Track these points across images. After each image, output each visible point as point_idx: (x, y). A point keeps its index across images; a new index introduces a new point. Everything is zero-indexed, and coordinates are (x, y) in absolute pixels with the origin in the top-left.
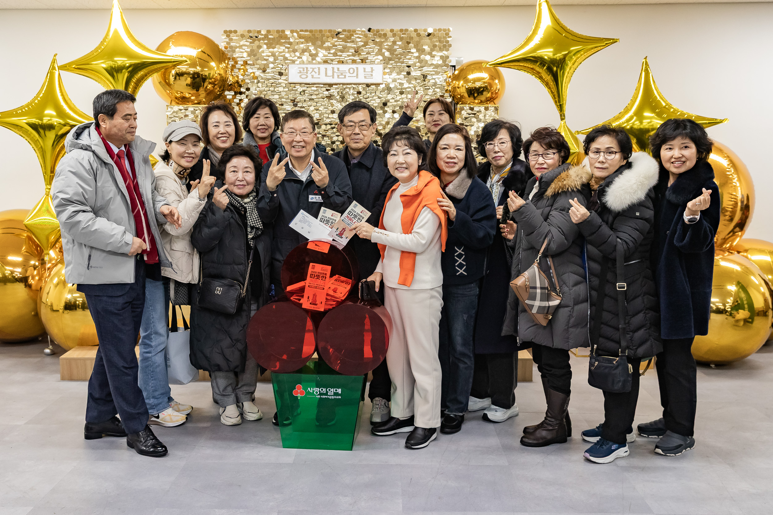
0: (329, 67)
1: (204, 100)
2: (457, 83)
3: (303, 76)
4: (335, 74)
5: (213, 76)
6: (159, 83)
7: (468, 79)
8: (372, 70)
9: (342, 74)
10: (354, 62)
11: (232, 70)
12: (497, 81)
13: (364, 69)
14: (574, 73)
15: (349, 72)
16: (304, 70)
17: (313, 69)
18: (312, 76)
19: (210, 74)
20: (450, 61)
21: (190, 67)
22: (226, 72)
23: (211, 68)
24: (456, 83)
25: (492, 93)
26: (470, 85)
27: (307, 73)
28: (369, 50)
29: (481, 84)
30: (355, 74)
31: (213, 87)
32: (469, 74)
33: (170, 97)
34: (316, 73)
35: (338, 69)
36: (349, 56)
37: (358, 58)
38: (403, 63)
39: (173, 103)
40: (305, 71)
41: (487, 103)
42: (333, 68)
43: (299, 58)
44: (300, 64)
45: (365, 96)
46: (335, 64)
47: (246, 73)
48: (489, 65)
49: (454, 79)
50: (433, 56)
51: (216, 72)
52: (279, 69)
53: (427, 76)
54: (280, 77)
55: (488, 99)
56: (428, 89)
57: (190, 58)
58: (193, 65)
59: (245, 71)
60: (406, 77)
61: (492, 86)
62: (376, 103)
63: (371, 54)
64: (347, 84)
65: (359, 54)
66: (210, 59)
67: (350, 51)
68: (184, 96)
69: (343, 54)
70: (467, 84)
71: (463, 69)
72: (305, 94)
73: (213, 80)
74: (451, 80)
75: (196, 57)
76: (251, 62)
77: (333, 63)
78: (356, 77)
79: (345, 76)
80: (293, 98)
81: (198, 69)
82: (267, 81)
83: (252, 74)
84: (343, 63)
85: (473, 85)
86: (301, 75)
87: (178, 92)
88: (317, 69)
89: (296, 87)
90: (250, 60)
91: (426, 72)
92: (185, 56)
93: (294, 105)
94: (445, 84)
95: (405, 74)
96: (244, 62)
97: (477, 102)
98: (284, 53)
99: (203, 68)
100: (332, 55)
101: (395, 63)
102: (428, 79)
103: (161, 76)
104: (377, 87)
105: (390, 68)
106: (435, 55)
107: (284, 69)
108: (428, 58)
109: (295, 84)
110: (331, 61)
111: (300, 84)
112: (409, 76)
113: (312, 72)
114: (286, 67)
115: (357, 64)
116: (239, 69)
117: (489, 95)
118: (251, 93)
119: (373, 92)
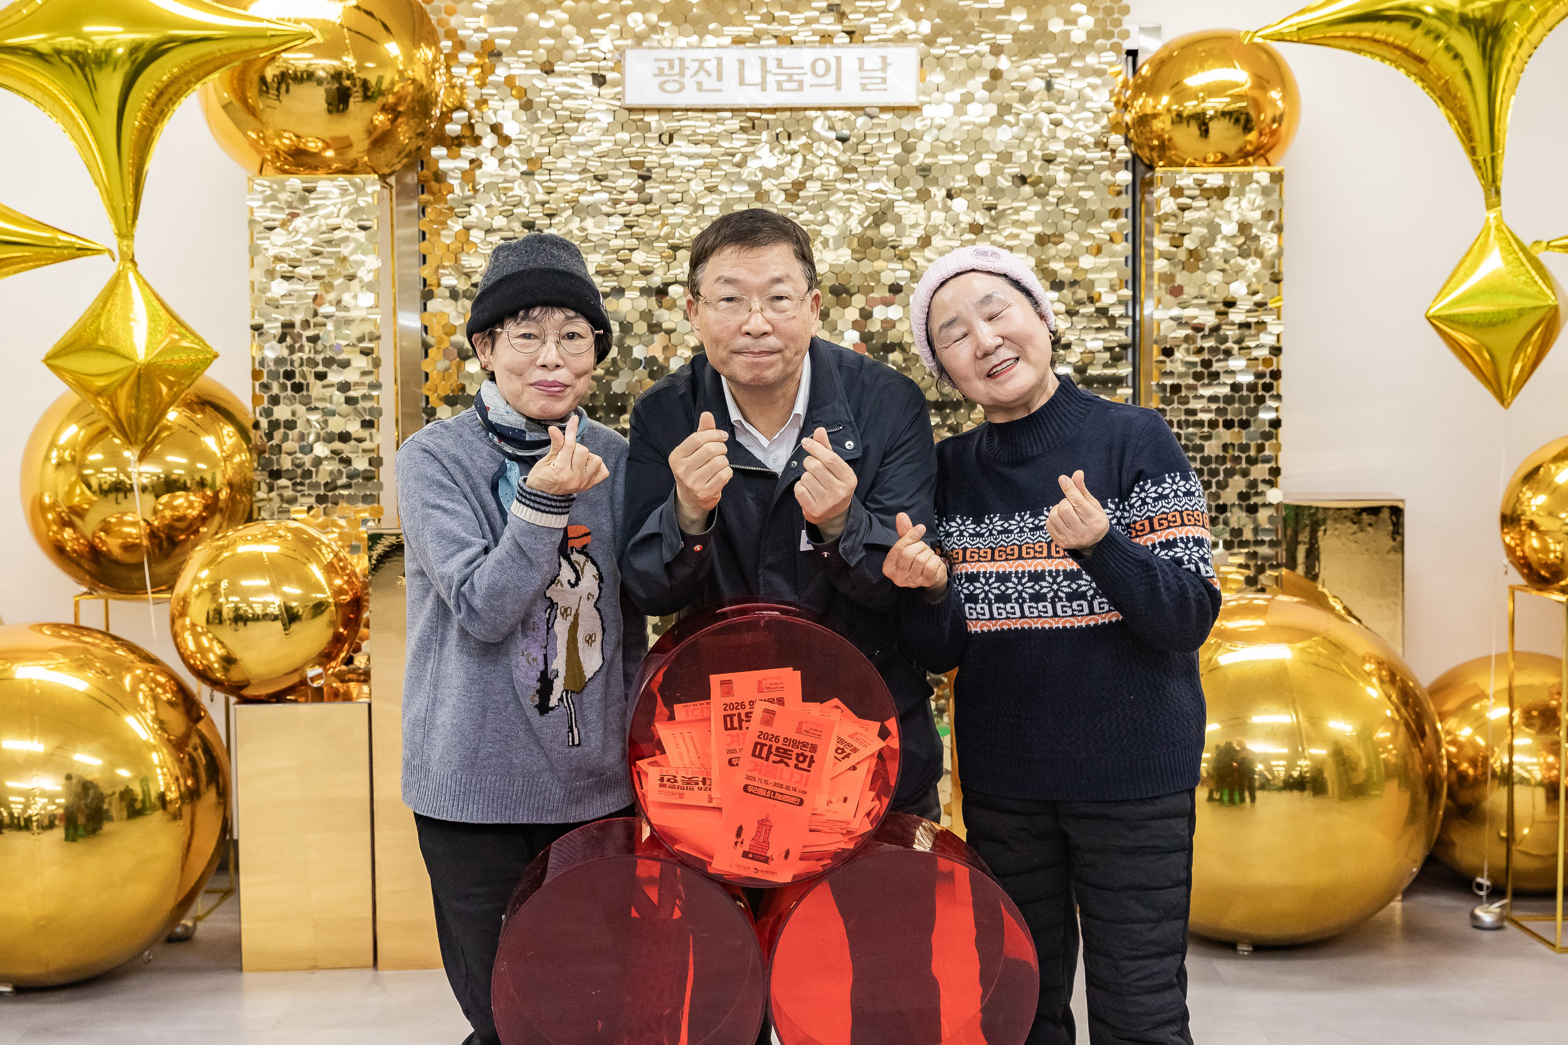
0: (751, 55)
1: (366, 159)
2: (1151, 101)
3: (668, 87)
4: (771, 79)
5: (393, 84)
6: (225, 107)
7: (1185, 89)
8: (885, 63)
9: (790, 77)
10: (826, 38)
11: (448, 68)
12: (1275, 94)
13: (861, 61)
14: (1531, 60)
15: (814, 72)
16: (671, 67)
17: (702, 62)
18: (700, 86)
19: (380, 79)
20: (1126, 35)
21: (317, 56)
22: (433, 72)
23: (384, 62)
24: (1144, 104)
25: (1261, 134)
26: (1190, 106)
27: (682, 74)
29: (1228, 104)
30: (831, 78)
31: (393, 121)
32: (1191, 72)
33: (259, 152)
34: (709, 74)
35: (780, 63)
36: (808, 22)
37: (839, 28)
38: (977, 41)
39: (268, 169)
40: (677, 70)
41: (1247, 164)
42: (764, 61)
43: (654, 29)
44: (661, 47)
45: (862, 148)
46: (769, 47)
47: (491, 78)
48: (1262, 37)
49: (1138, 90)
50: (1071, 21)
51: (401, 73)
52: (594, 64)
53: (1053, 80)
54: (596, 89)
55: (1249, 148)
56: (1057, 124)
57: (325, 26)
58: (332, 48)
59: (487, 71)
60: (988, 87)
61: (1259, 112)
62: (896, 166)
63: (881, 16)
64: (806, 109)
65: (842, 16)
66: (385, 32)
67: (814, 5)
68: (302, 146)
69: (792, 17)
70: (1181, 105)
71: (1170, 57)
72: (675, 142)
73: (391, 99)
74: (1129, 93)
75: (341, 26)
76: (508, 42)
77: (762, 42)
78: (834, 87)
79: (801, 83)
80: (637, 154)
81: (346, 64)
82: (555, 102)
83: (509, 81)
84: (792, 43)
85: (1203, 105)
86: (665, 82)
87: (286, 135)
88: (715, 62)
89: (648, 118)
90: (503, 35)
91: (1051, 71)
92: (308, 22)
93: (640, 177)
94: (1111, 105)
95: (986, 78)
96: (484, 43)
97: (1211, 158)
98: (609, 15)
99: (361, 58)
100: (759, 18)
101: (954, 43)
102: (1059, 91)
103: (232, 83)
104: (900, 117)
105: (938, 58)
106: (1080, 15)
107: (611, 64)
108: (1056, 26)
109: (644, 110)
110: (757, 37)
111: (659, 110)
112: (999, 83)
113: (696, 73)
114: (617, 56)
115: (838, 46)
116: (470, 66)
117: (1252, 136)
118: (505, 140)
119: (887, 135)
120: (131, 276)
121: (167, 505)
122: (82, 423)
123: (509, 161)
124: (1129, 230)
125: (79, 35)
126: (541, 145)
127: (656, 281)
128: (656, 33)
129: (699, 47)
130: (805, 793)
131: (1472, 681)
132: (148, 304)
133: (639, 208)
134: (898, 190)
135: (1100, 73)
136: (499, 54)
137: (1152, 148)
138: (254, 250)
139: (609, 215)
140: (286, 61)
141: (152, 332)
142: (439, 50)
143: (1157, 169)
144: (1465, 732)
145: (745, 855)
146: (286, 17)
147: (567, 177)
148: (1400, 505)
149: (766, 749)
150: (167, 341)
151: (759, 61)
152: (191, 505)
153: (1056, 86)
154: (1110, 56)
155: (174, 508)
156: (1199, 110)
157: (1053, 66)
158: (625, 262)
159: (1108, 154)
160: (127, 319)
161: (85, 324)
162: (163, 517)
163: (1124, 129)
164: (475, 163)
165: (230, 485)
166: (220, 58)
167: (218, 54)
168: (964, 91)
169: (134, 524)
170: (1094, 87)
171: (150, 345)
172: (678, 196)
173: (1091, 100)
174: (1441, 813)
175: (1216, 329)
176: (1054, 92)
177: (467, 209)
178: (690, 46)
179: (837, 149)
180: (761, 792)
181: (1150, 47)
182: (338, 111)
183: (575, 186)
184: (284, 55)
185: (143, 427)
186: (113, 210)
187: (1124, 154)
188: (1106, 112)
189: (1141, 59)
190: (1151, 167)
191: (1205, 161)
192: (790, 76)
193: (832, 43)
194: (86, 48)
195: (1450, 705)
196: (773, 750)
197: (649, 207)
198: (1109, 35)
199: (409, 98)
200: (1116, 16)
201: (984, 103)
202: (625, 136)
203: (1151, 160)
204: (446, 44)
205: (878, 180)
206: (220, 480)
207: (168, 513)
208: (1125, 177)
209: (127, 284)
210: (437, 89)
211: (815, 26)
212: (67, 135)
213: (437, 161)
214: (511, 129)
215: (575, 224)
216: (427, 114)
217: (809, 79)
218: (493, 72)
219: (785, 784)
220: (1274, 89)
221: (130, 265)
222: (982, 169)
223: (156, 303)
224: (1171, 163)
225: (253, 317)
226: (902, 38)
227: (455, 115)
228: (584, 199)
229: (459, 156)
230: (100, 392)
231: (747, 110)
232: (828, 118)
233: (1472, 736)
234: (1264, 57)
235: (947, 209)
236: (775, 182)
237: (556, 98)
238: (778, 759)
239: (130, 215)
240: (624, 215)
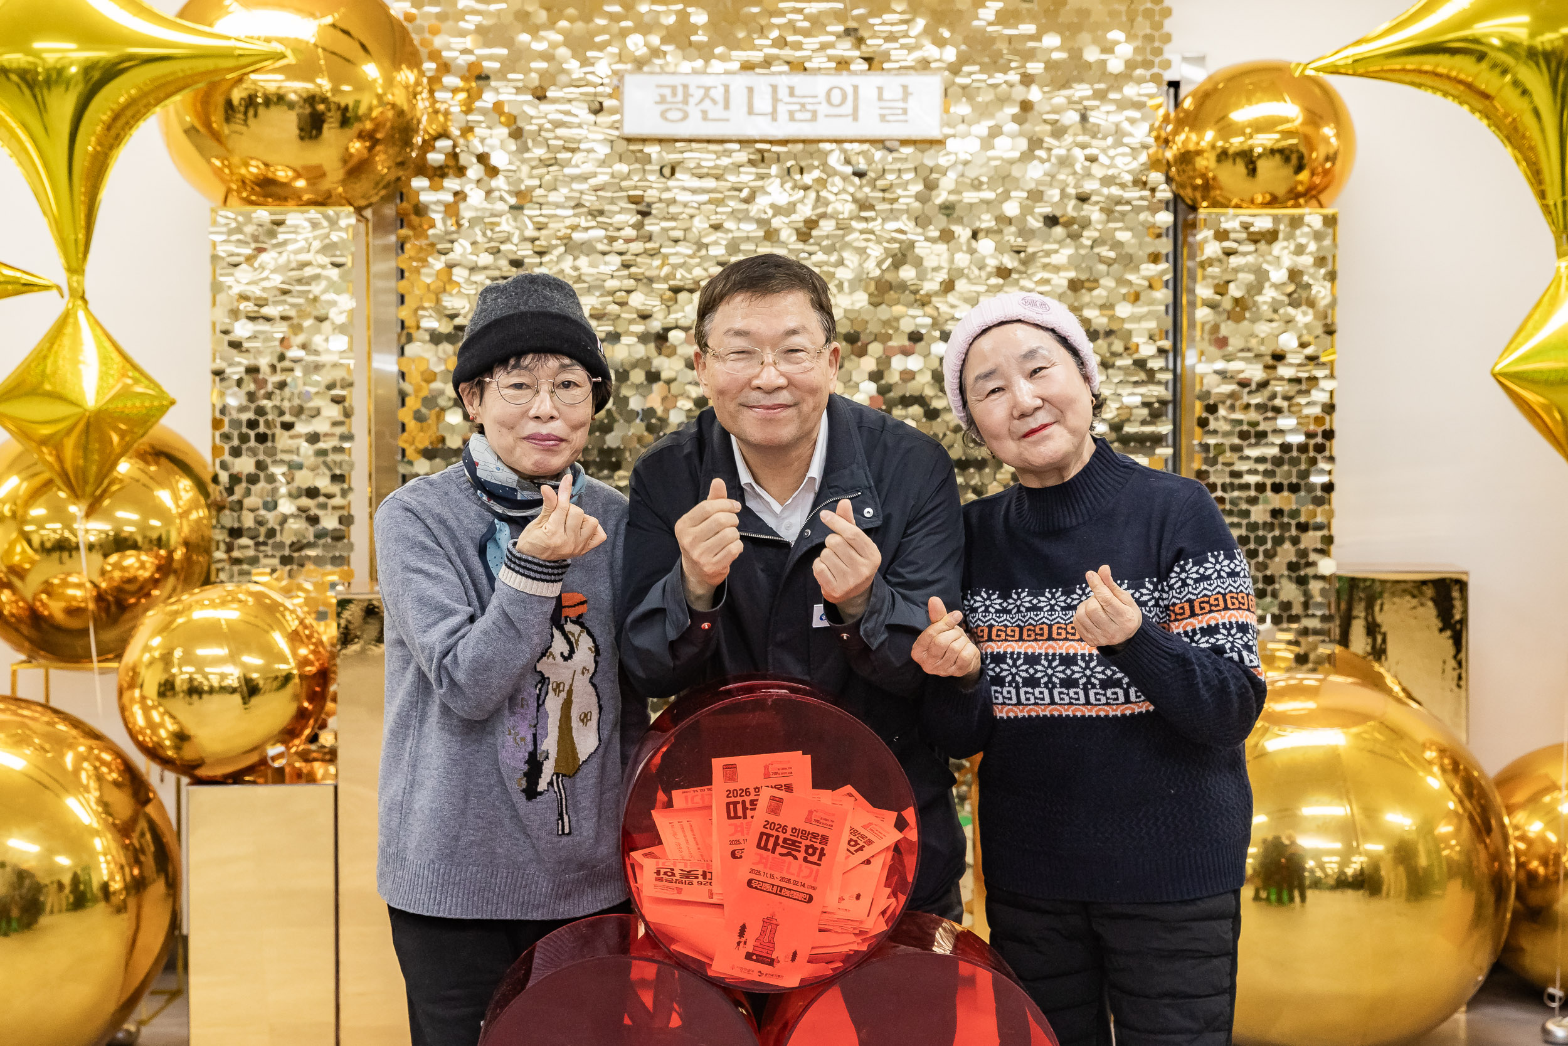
0: (760, 82)
1: (340, 190)
2: (1194, 137)
3: (670, 115)
4: (782, 109)
5: (371, 109)
6: (188, 132)
7: (1231, 125)
8: (906, 92)
9: (803, 107)
10: (843, 64)
11: (431, 92)
12: (1328, 131)
13: (880, 90)
15: (829, 101)
16: (674, 94)
17: (707, 89)
18: (705, 114)
19: (357, 103)
20: (1167, 65)
21: (288, 78)
22: (415, 96)
23: (362, 85)
24: (1186, 139)
25: (1313, 174)
26: (1236, 143)
27: (685, 102)
28: (895, 28)
29: (1278, 141)
30: (848, 108)
31: (370, 149)
32: (1237, 106)
33: (223, 181)
34: (714, 102)
35: (792, 92)
36: (823, 47)
37: (857, 53)
38: (1005, 70)
39: (233, 200)
40: (680, 97)
41: (1297, 205)
42: (774, 88)
43: (656, 52)
44: (663, 71)
45: (881, 184)
46: (781, 73)
47: (478, 104)
48: (1317, 70)
49: (1180, 124)
50: (1108, 49)
51: (380, 97)
52: (591, 90)
53: (1089, 113)
54: (592, 118)
55: (1300, 188)
56: (1092, 159)
57: (297, 46)
58: (304, 69)
59: (473, 97)
60: (1017, 119)
61: (1312, 148)
62: (917, 204)
63: (902, 41)
64: (820, 141)
65: (860, 41)
66: (362, 53)
67: (829, 29)
68: (270, 175)
69: (805, 40)
70: (1227, 141)
71: (1215, 89)
72: (678, 175)
73: (368, 125)
74: (1170, 128)
75: (316, 46)
76: (497, 65)
77: (773, 69)
78: (850, 118)
79: (814, 114)
80: (636, 188)
81: (320, 86)
82: (547, 130)
83: (498, 107)
84: (805, 69)
85: (1250, 142)
86: (666, 111)
87: (253, 162)
88: (721, 90)
89: (648, 149)
90: (491, 57)
91: (1086, 103)
92: (280, 41)
93: (639, 212)
94: (1151, 141)
95: (1016, 110)
96: (471, 66)
97: (1259, 199)
98: (606, 37)
99: (336, 80)
100: (769, 42)
101: (981, 72)
102: (1094, 125)
103: (194, 105)
104: (922, 151)
105: (964, 88)
106: (1118, 43)
107: (608, 90)
108: (1092, 55)
109: (644, 140)
110: (767, 63)
111: (660, 141)
112: (1030, 115)
113: (701, 101)
114: (615, 82)
115: (855, 73)
116: (455, 91)
117: (1304, 176)
118: (493, 172)
119: (907, 170)
120: (81, 314)
121: (117, 566)
122: (24, 474)
123: (496, 194)
124: (1169, 276)
125: (29, 52)
126: (531, 177)
127: (656, 325)
128: (658, 57)
129: (704, 73)
130: (814, 888)
131: (1543, 771)
132: (100, 346)
133: (636, 247)
134: (919, 230)
135: (1139, 106)
136: (487, 78)
137: (1195, 188)
138: (217, 288)
139: (604, 254)
140: (254, 82)
141: (103, 376)
142: (422, 73)
143: (1201, 210)
144: (1535, 827)
145: (749, 956)
146: (256, 35)
147: (560, 212)
148: (1464, 577)
149: (772, 840)
150: (119, 386)
151: (770, 89)
152: (143, 566)
153: (1091, 120)
154: (1151, 88)
155: (124, 569)
156: (1246, 147)
157: (1088, 98)
158: (622, 304)
159: (1147, 193)
160: (75, 362)
161: (29, 366)
162: (111, 578)
163: (1165, 168)
164: (459, 195)
165: (187, 544)
166: (183, 78)
167: (181, 75)
168: (992, 123)
169: (79, 586)
170: (1132, 121)
171: (100, 392)
172: (678, 234)
173: (1130, 135)
174: (1509, 916)
175: (1263, 385)
176: (1088, 126)
177: (449, 246)
178: (695, 72)
179: (853, 184)
180: (767, 887)
181: (1194, 77)
182: (311, 138)
183: (568, 222)
184: (253, 76)
185: (91, 480)
186: (63, 243)
187: (1165, 193)
188: (1145, 147)
189: (1184, 91)
190: (1194, 208)
191: (1252, 201)
192: (803, 105)
193: (848, 69)
194: (36, 65)
195: (1519, 797)
196: (780, 841)
197: (649, 245)
198: (1147, 64)
199: (389, 124)
200: (1157, 44)
201: (1013, 136)
202: (623, 168)
203: (1194, 200)
204: (429, 66)
205: (897, 219)
206: (174, 538)
207: (117, 574)
208: (1165, 218)
209: (76, 324)
210: (419, 114)
211: (830, 52)
212: (14, 160)
213: (417, 193)
214: (498, 159)
215: (567, 264)
216: (407, 143)
217: (823, 109)
218: (479, 97)
219: (793, 878)
220: (1327, 124)
221: (80, 302)
222: (1011, 209)
223: (108, 344)
224: (1215, 204)
225: (214, 360)
226: (924, 65)
227: (439, 144)
228: (577, 236)
229: (442, 188)
230: (44, 441)
231: (756, 141)
232: (844, 151)
233: (1543, 831)
234: (1317, 91)
235: (972, 251)
236: (786, 220)
237: (548, 126)
238: (785, 851)
239: (81, 249)
240: (621, 254)
